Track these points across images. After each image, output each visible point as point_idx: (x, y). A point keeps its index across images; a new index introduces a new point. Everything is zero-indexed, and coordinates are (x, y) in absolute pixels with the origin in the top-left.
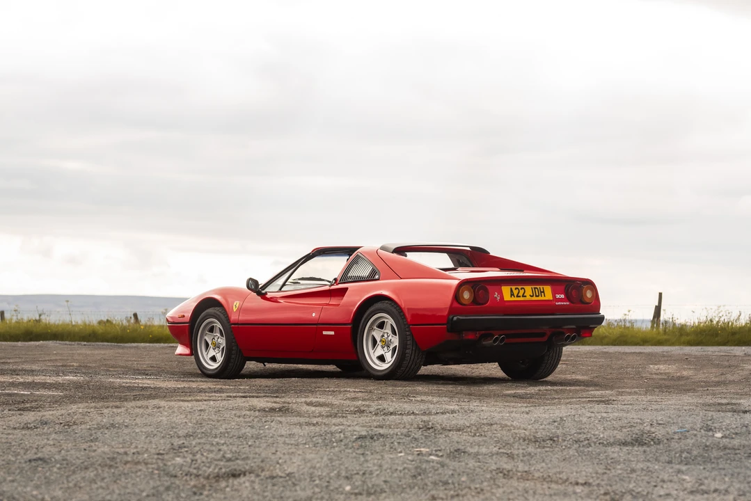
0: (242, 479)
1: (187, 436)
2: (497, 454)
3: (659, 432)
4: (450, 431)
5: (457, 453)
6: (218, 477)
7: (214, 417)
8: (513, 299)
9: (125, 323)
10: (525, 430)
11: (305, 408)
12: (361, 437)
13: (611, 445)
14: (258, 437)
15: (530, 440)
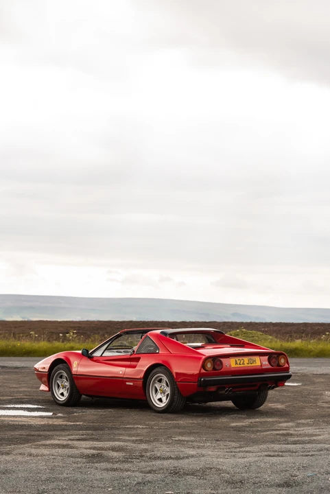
3: (300, 475)
4: (187, 475)
8: (237, 366)
10: (228, 474)
11: (111, 453)
12: (139, 483)
13: (271, 486)
15: (229, 482)
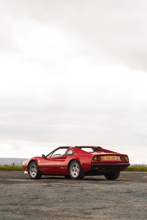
0: (39, 199)
1: (27, 191)
2: (96, 195)
3: (134, 190)
4: (87, 190)
5: (87, 195)
6: (33, 199)
7: (33, 187)
8: (107, 159)
9: (11, 166)
10: (104, 190)
11: (54, 185)
12: (66, 191)
14: (43, 191)
15: (104, 192)
